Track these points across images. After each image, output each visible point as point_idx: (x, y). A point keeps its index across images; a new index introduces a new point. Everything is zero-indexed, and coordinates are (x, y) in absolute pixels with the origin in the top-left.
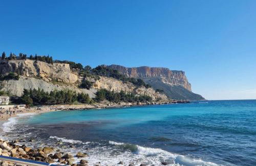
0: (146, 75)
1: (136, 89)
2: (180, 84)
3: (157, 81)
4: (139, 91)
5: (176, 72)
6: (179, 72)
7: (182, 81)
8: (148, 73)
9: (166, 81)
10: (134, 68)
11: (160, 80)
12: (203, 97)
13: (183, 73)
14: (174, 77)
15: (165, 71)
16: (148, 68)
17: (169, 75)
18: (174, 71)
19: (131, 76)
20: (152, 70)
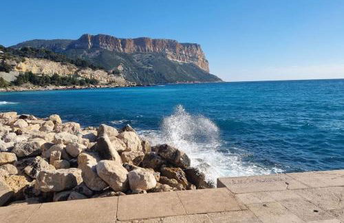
0: (147, 49)
1: (78, 71)
2: (191, 62)
3: (160, 58)
4: (82, 73)
5: (188, 45)
6: (191, 45)
7: (194, 57)
8: (149, 47)
9: (173, 58)
10: (129, 40)
11: (164, 55)
12: (219, 77)
13: (197, 46)
14: (184, 53)
15: (172, 45)
16: (149, 39)
17: (178, 49)
18: (184, 45)
19: (127, 51)
20: (155, 42)
